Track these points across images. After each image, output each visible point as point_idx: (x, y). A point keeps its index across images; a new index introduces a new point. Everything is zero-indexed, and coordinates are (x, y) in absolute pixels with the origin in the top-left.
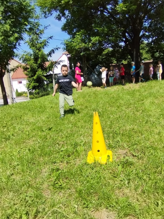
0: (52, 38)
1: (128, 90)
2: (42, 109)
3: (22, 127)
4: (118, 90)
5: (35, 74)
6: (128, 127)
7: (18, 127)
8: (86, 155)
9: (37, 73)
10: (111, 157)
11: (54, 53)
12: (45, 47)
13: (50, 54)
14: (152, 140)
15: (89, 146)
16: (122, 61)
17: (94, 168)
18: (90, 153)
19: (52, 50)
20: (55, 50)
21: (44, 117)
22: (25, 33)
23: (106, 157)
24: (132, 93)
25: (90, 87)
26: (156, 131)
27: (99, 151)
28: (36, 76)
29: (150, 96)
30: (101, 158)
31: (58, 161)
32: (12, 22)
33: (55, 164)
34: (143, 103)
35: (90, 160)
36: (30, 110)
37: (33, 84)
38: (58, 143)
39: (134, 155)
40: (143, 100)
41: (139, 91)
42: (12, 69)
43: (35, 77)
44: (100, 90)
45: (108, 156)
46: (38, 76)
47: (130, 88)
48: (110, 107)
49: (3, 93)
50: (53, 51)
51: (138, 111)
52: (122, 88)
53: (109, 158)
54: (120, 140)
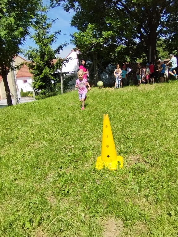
0: (60, 33)
1: (142, 91)
2: (49, 111)
3: (27, 129)
4: (131, 91)
5: (41, 72)
6: (141, 132)
7: (22, 130)
8: (95, 161)
9: (44, 71)
10: (122, 163)
11: (62, 49)
12: (53, 43)
13: (57, 51)
14: (167, 145)
15: (98, 151)
16: (136, 59)
17: (103, 174)
18: (99, 158)
19: (60, 46)
20: (63, 46)
21: (50, 120)
22: (31, 27)
23: (117, 163)
24: (147, 95)
25: (100, 87)
26: (172, 136)
27: (108, 156)
28: (42, 74)
29: (166, 98)
30: (110, 164)
31: (65, 167)
32: (17, 14)
33: (61, 169)
34: (158, 106)
35: (99, 166)
36: (35, 112)
37: (39, 83)
38: (65, 147)
39: (147, 161)
40: (158, 103)
41: (154, 92)
42: (16, 66)
43: (41, 76)
44: (111, 91)
45: (119, 162)
46: (45, 75)
47: (145, 89)
48: (122, 109)
49: (6, 92)
50: (61, 48)
51: (152, 115)
52: (136, 89)
53: (120, 165)
54: (131, 145)
